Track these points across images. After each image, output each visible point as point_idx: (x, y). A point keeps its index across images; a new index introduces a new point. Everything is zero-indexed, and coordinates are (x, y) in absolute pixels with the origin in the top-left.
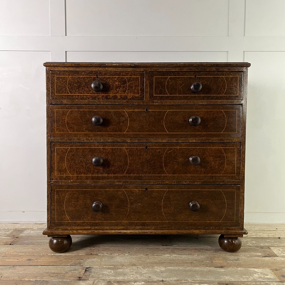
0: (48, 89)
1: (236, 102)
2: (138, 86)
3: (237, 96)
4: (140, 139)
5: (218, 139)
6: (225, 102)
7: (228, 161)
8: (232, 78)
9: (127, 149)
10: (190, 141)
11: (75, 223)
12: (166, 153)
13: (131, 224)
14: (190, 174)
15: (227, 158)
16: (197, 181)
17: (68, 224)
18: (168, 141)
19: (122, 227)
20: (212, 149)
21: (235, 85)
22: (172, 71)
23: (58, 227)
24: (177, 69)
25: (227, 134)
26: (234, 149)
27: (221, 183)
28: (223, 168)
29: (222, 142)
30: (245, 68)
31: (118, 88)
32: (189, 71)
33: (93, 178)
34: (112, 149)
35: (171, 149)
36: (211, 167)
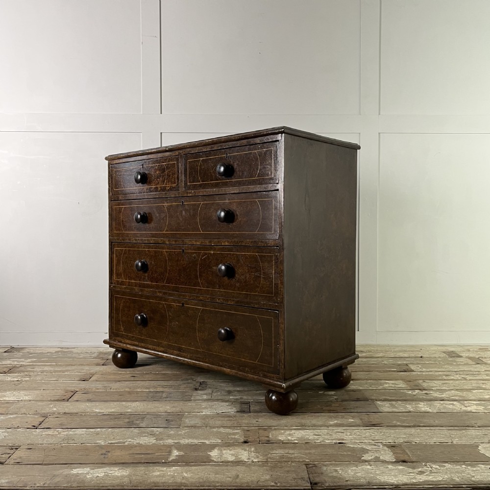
0: (109, 184)
1: (270, 187)
2: (175, 174)
3: (272, 179)
4: (177, 239)
5: (252, 242)
6: (258, 188)
7: (265, 273)
8: (265, 153)
9: (166, 252)
10: (223, 244)
11: (127, 336)
12: (201, 259)
13: (169, 347)
14: (224, 289)
15: (263, 270)
16: (230, 300)
17: (122, 336)
18: (202, 243)
19: (162, 349)
20: (247, 255)
21: (270, 162)
22: (204, 150)
23: (116, 338)
24: (208, 149)
25: (262, 234)
26: (271, 257)
27: (256, 306)
28: (259, 285)
29: (256, 245)
30: (280, 135)
31: (158, 178)
32: (219, 148)
33: (140, 285)
34: (155, 251)
35: (206, 254)
36: (246, 281)
